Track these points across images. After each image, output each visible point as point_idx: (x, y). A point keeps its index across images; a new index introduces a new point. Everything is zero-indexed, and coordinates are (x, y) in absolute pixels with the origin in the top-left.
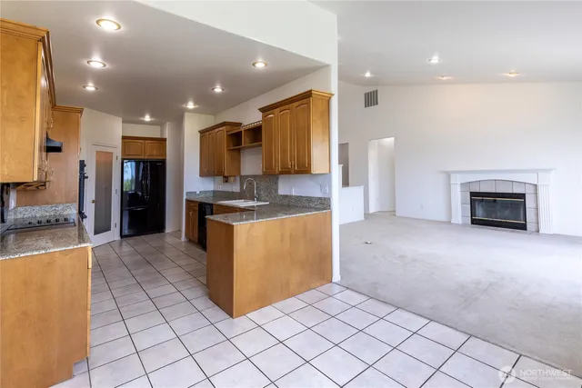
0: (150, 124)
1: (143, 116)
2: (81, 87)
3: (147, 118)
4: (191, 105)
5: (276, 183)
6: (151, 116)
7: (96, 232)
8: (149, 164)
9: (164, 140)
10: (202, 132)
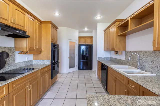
0: (87, 32)
1: (84, 28)
2: (54, 14)
3: (86, 29)
4: (99, 17)
6: (88, 28)
7: (70, 68)
8: (87, 46)
9: (92, 37)
10: (105, 31)
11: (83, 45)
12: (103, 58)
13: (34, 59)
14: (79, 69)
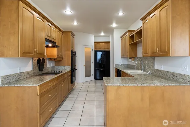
0: (104, 36)
2: (72, 24)
3: (102, 34)
4: (114, 25)
5: (154, 63)
6: (104, 33)
7: (86, 77)
8: (104, 52)
9: (109, 42)
10: (121, 37)
11: (99, 51)
12: (120, 65)
13: (55, 65)
14: (96, 78)
